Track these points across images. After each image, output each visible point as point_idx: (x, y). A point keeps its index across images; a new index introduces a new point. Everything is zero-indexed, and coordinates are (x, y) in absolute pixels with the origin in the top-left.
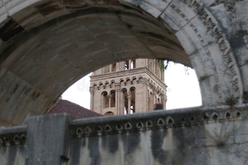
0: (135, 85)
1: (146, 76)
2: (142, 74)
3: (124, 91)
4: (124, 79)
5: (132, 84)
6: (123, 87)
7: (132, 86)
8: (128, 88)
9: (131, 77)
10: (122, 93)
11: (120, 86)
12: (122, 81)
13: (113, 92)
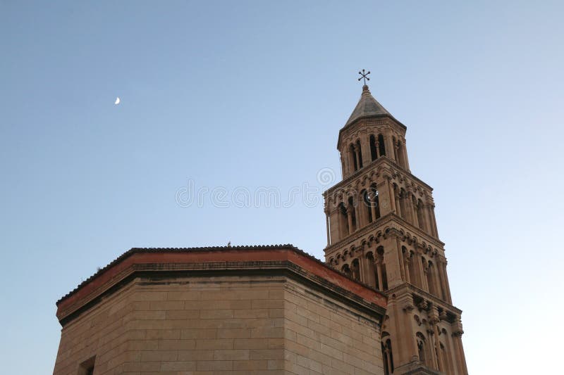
0: (382, 243)
1: (394, 225)
2: (388, 224)
3: (370, 255)
4: (366, 238)
5: (378, 243)
6: (367, 250)
7: (378, 245)
8: (373, 250)
9: (374, 233)
10: (367, 260)
11: (363, 250)
12: (364, 243)
13: (356, 262)
